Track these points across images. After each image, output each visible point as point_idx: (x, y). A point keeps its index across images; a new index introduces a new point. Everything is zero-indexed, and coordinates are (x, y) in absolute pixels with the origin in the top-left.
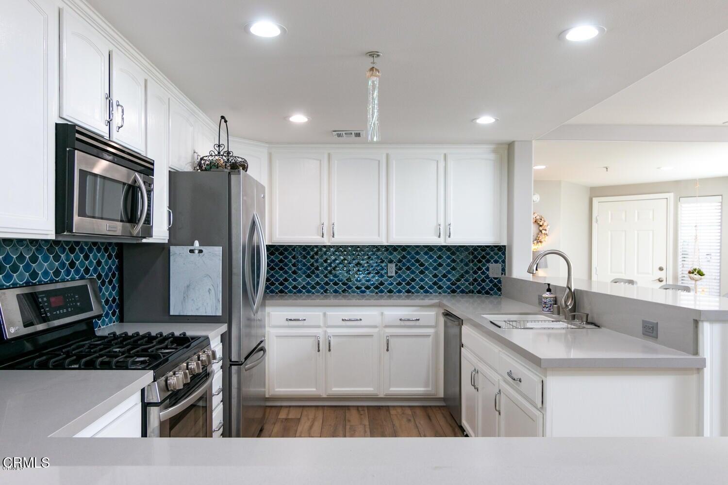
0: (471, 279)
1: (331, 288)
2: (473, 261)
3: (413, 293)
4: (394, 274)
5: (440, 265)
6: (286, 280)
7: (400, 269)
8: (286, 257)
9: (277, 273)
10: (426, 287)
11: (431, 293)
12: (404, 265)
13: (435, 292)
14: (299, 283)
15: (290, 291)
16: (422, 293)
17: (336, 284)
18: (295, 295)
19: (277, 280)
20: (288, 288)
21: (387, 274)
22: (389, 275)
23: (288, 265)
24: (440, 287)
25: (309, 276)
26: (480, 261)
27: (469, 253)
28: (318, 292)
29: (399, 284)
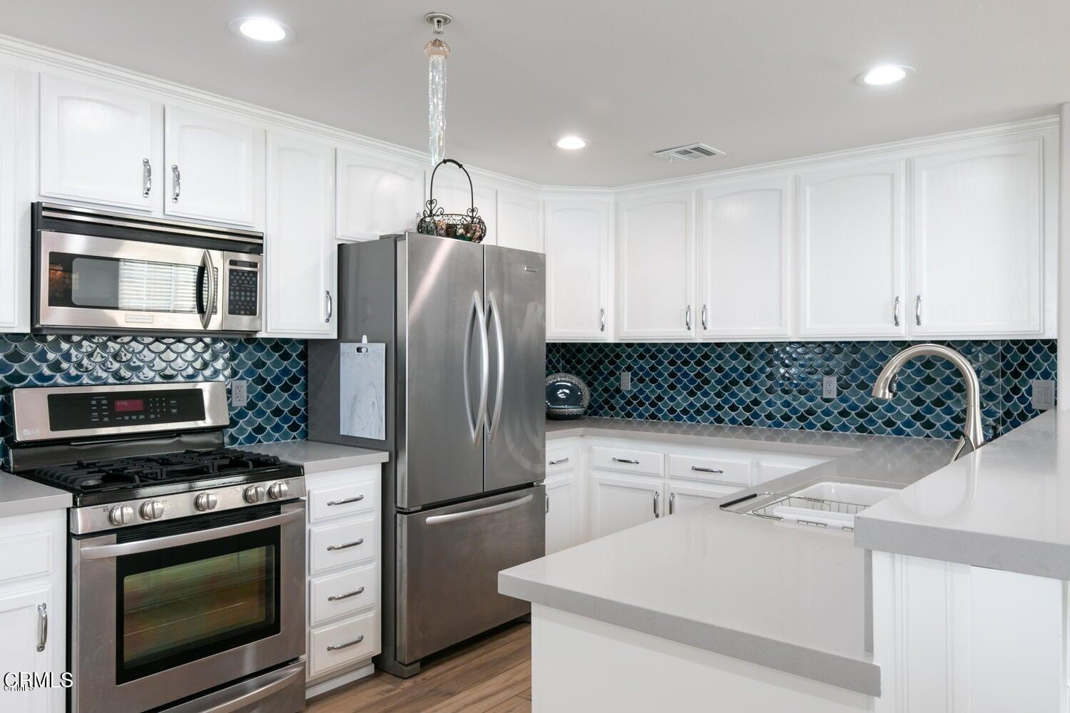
0: (1001, 412)
1: (726, 413)
2: (1004, 374)
3: (871, 432)
4: (834, 395)
5: (929, 380)
6: (660, 398)
7: (846, 386)
8: (660, 363)
9: (647, 386)
10: (899, 422)
11: (908, 435)
12: (854, 378)
13: (918, 433)
14: (679, 405)
15: (665, 417)
16: (889, 434)
17: (733, 408)
18: (672, 424)
19: (647, 398)
20: (662, 411)
21: (822, 394)
22: (825, 396)
23: (663, 375)
24: (929, 425)
25: (692, 394)
26: (1016, 374)
27: (996, 358)
28: (705, 420)
29: (844, 413)
